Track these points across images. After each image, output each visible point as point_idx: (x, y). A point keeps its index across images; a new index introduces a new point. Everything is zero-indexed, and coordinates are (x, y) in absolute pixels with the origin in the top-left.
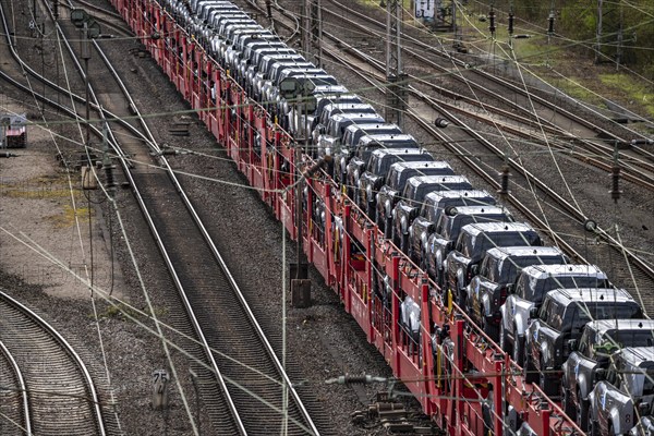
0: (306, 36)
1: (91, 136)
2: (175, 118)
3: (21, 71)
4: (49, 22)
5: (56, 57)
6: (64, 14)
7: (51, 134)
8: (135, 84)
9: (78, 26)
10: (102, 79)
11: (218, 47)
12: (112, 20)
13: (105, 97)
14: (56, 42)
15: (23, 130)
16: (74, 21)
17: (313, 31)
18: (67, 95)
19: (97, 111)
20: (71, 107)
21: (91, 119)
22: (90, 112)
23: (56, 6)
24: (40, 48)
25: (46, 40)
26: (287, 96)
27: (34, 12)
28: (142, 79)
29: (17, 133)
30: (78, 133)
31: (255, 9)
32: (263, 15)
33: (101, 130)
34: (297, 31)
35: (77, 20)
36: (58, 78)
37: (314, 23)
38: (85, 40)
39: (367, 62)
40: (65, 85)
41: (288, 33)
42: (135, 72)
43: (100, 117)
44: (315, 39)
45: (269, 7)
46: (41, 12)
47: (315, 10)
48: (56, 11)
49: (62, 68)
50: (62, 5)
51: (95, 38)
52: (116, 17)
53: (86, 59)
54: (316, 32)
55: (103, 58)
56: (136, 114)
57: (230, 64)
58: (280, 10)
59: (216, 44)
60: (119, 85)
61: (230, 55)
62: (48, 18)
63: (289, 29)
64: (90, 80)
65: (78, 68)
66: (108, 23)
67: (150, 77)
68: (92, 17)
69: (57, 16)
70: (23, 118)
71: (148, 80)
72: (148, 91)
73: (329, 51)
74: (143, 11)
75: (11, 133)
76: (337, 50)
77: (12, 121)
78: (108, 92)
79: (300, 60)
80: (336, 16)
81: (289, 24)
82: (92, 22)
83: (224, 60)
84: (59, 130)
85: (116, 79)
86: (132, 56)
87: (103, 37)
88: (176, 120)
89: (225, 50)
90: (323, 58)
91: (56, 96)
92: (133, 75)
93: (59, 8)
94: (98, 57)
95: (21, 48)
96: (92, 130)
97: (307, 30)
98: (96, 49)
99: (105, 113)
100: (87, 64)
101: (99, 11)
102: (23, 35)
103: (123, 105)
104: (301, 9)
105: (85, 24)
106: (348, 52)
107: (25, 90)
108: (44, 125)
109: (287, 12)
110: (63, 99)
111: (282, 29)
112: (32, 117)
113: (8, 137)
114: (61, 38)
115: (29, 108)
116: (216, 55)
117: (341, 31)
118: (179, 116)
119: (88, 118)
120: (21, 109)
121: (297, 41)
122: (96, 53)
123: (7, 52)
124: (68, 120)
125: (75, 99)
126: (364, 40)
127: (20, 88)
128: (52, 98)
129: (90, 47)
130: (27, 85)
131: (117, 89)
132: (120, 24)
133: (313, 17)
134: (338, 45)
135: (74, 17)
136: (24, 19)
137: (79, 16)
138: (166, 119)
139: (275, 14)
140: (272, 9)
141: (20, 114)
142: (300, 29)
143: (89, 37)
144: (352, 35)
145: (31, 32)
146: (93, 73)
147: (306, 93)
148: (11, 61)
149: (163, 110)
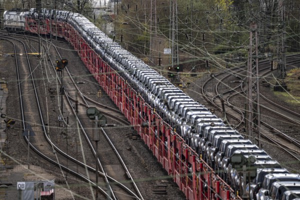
0: (249, 125)
1: (99, 195)
2: (157, 182)
3: (52, 150)
4: (71, 116)
5: (76, 140)
6: (82, 110)
7: (72, 194)
8: (129, 158)
9: (92, 119)
10: (107, 155)
11: (151, 98)
12: (114, 114)
13: (109, 167)
14: (77, 130)
15: (52, 191)
16: (88, 115)
17: (254, 121)
18: (83, 166)
19: (103, 177)
20: (85, 175)
21: (99, 183)
22: (99, 178)
23: (77, 105)
24: (65, 134)
25: (69, 128)
26: (236, 166)
27: (62, 109)
28: (134, 155)
29: (48, 194)
30: (90, 193)
31: (213, 106)
32: (219, 110)
33: (105, 191)
34: (243, 121)
35: (91, 115)
36: (78, 155)
37: (255, 115)
38: (96, 128)
39: (293, 143)
40: (81, 159)
41: (237, 122)
42: (130, 150)
43: (105, 181)
44: (255, 127)
45: (223, 105)
46: (66, 109)
47: (255, 106)
48: (77, 108)
49: (80, 148)
50: (81, 104)
51: (103, 127)
52: (117, 112)
53: (97, 141)
54: (256, 121)
55: (108, 141)
56: (130, 179)
57: (157, 106)
58: (231, 107)
59: (150, 96)
60: (119, 159)
61: (156, 101)
62: (71, 114)
63: (237, 119)
64: (99, 156)
65: (90, 147)
66: (112, 116)
67: (140, 153)
68: (101, 112)
69: (77, 112)
70: (52, 182)
71: (138, 154)
72: (138, 162)
73: (265, 135)
74: (139, 111)
75: (44, 194)
76: (271, 135)
77: (45, 185)
78: (111, 163)
79: (255, 148)
80: (270, 111)
81: (237, 116)
82: (101, 115)
83: (154, 105)
84: (77, 191)
85: (117, 155)
86: (128, 139)
87: (109, 126)
88: (158, 184)
89: (154, 99)
90: (261, 140)
91: (75, 167)
92: (129, 152)
93: (79, 106)
94: (105, 140)
95: (52, 134)
96: (100, 191)
97: (250, 120)
98: (104, 134)
99: (109, 179)
100: (97, 144)
101: (106, 108)
102: (54, 125)
103: (122, 173)
104: (246, 106)
105: (96, 117)
106: (279, 136)
107: (54, 164)
108: (67, 188)
109: (235, 107)
110: (80, 169)
111: (232, 120)
112: (59, 182)
113: (42, 196)
114: (80, 127)
115: (57, 176)
116: (150, 103)
117: (274, 121)
118: (160, 181)
119: (97, 182)
120: (52, 176)
121: (243, 128)
122: (103, 136)
123: (43, 137)
124: (83, 184)
125: (89, 169)
126: (291, 127)
127: (51, 162)
128: (72, 168)
129: (99, 133)
130: (56, 160)
131: (117, 161)
132: (120, 117)
133: (254, 111)
134: (272, 131)
135: (89, 113)
136: (55, 114)
137: (93, 112)
138: (151, 182)
139: (227, 109)
140: (225, 106)
141: (51, 180)
142: (245, 120)
143: (99, 126)
144: (282, 124)
145: (59, 123)
146: (101, 151)
147: (249, 164)
148: (45, 143)
149: (149, 176)
